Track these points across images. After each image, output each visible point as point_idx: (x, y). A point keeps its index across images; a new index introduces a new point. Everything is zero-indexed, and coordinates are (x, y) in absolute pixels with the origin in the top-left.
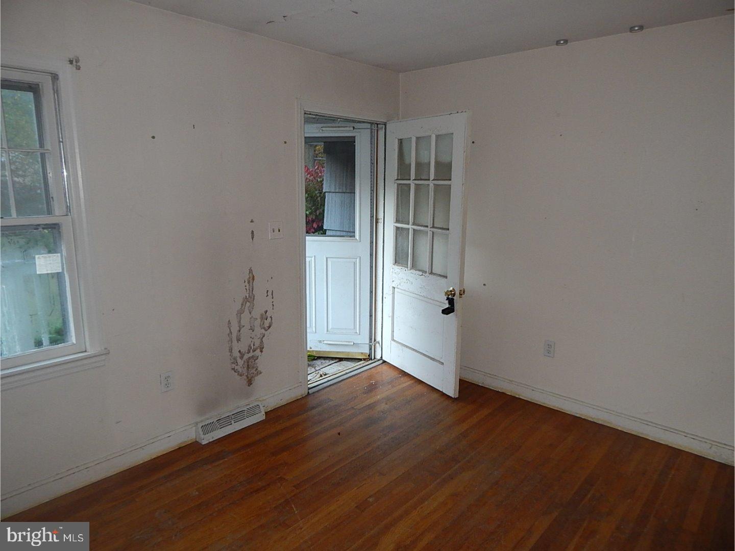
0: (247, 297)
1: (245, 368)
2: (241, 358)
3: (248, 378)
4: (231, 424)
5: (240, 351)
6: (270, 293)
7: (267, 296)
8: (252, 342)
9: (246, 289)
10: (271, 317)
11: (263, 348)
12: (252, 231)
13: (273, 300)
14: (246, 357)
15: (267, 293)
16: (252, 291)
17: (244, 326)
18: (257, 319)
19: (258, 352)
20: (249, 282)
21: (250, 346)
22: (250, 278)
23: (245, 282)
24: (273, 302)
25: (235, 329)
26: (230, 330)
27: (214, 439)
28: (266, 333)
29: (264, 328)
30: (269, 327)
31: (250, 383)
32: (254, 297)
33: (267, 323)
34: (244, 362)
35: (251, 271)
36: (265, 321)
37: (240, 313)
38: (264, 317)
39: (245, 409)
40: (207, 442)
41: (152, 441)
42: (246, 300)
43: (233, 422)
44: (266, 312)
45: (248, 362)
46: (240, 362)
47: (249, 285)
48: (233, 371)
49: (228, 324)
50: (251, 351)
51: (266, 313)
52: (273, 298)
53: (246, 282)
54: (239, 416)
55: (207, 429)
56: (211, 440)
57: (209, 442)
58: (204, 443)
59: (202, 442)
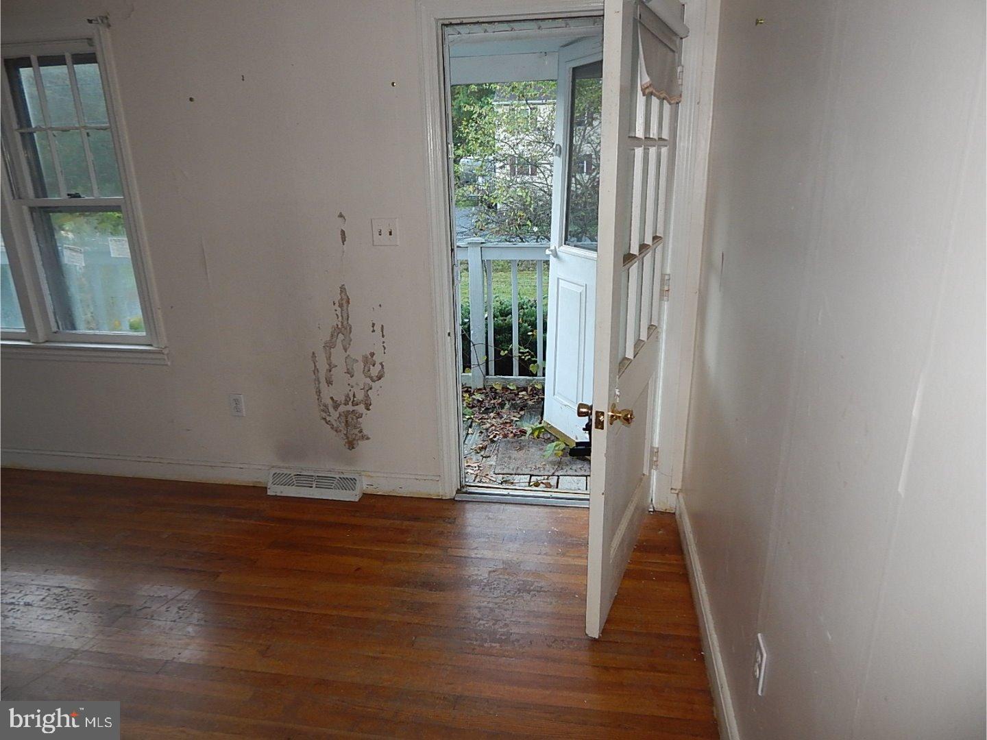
0: (340, 326)
1: (343, 424)
2: (336, 407)
3: (348, 438)
4: (311, 487)
5: (332, 398)
6: (378, 328)
7: (373, 331)
8: (350, 390)
9: (337, 315)
10: (381, 364)
11: (370, 405)
12: (342, 230)
13: (383, 339)
14: (342, 408)
15: (373, 327)
16: (348, 319)
17: (336, 366)
18: (357, 361)
19: (361, 408)
20: (341, 306)
21: (348, 396)
22: (342, 299)
23: (334, 304)
24: (384, 342)
25: (323, 366)
26: (315, 366)
27: (282, 495)
28: (373, 384)
29: (371, 378)
30: (379, 378)
31: (351, 445)
32: (350, 328)
33: (375, 371)
34: (340, 415)
35: (343, 289)
36: (371, 367)
37: (329, 346)
38: (369, 360)
39: (337, 476)
40: (274, 494)
41: (223, 465)
42: (337, 331)
43: (314, 486)
44: (372, 354)
45: (346, 417)
46: (335, 415)
47: (342, 310)
48: (323, 422)
49: (312, 357)
50: (350, 403)
51: (372, 357)
52: (383, 336)
53: (337, 304)
54: (323, 481)
55: (279, 478)
56: (278, 494)
57: (276, 496)
58: (268, 494)
59: (268, 490)
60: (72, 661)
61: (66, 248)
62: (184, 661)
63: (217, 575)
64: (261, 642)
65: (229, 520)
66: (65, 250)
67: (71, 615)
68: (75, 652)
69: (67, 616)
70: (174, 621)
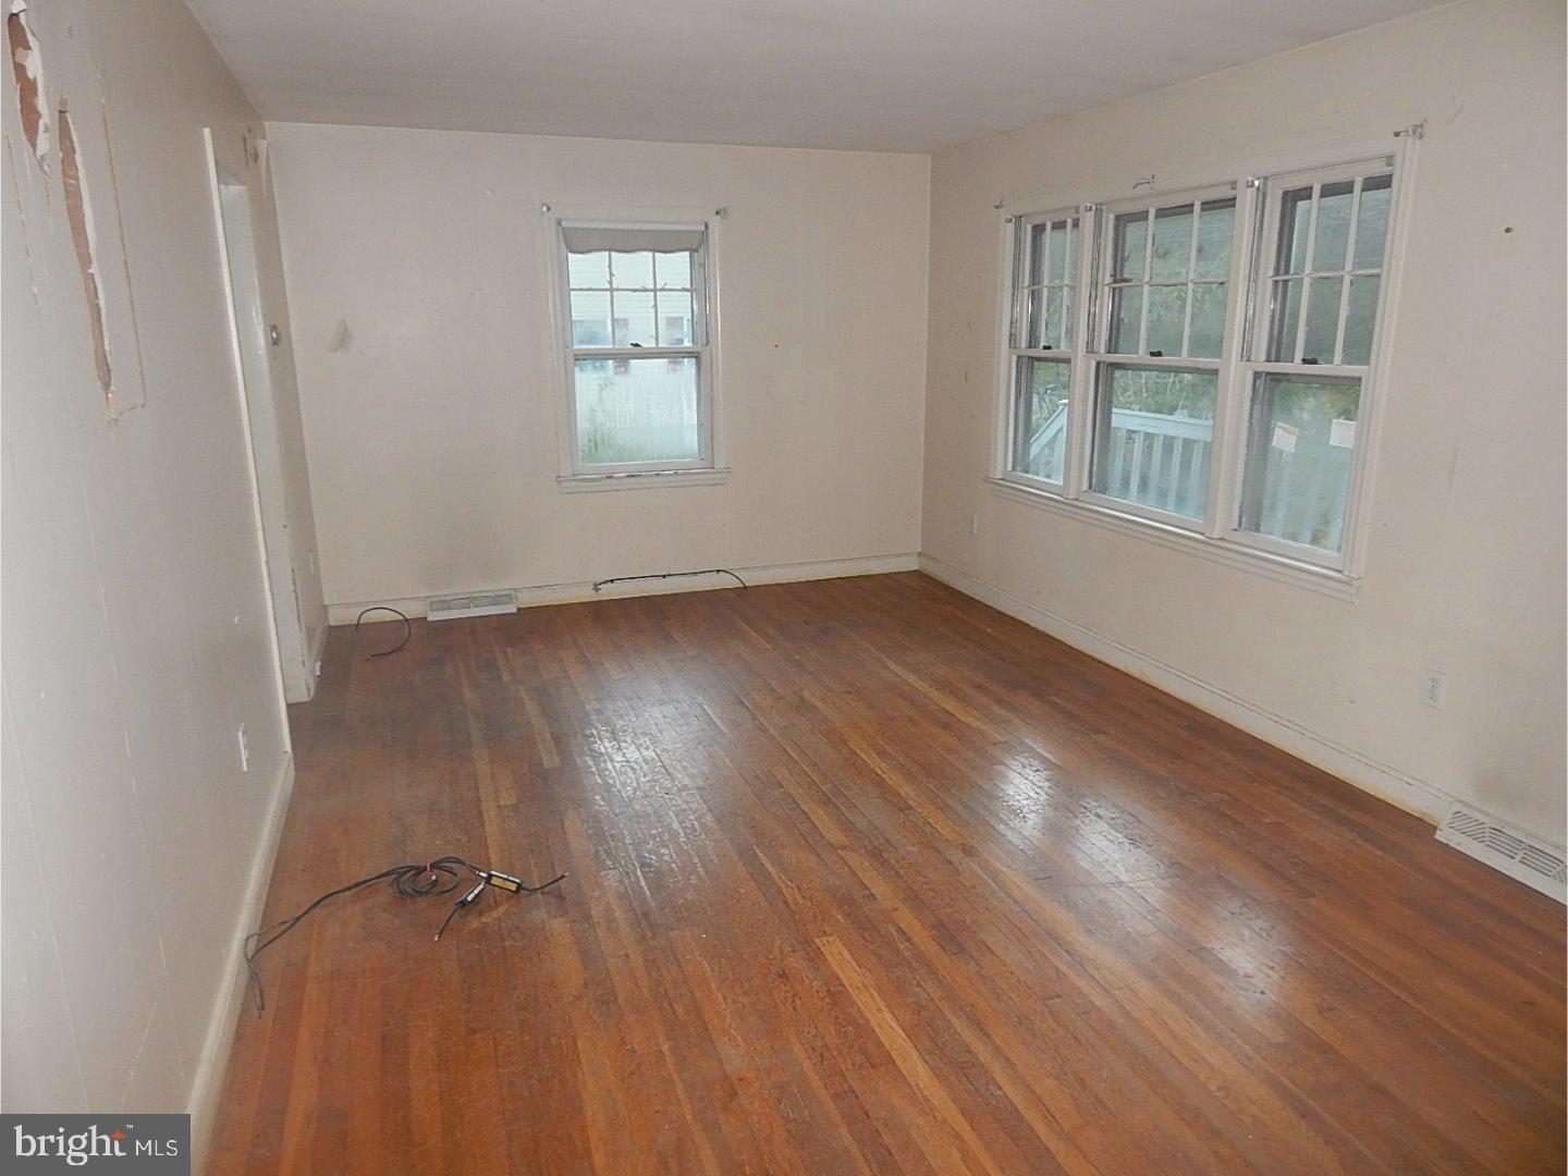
54: (1541, 858)
55: (1462, 822)
56: (1451, 844)
57: (1447, 845)
58: (1437, 837)
59: (1438, 831)
60: (1114, 889)
61: (1280, 427)
62: (1222, 958)
63: (1311, 895)
64: (1326, 997)
65: (1359, 842)
66: (1277, 430)
67: (1132, 847)
68: (1121, 883)
69: (1128, 846)
70: (1233, 914)
